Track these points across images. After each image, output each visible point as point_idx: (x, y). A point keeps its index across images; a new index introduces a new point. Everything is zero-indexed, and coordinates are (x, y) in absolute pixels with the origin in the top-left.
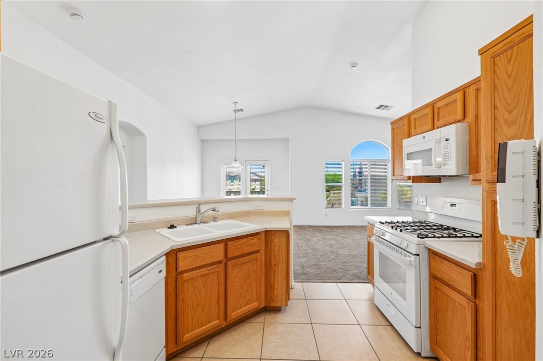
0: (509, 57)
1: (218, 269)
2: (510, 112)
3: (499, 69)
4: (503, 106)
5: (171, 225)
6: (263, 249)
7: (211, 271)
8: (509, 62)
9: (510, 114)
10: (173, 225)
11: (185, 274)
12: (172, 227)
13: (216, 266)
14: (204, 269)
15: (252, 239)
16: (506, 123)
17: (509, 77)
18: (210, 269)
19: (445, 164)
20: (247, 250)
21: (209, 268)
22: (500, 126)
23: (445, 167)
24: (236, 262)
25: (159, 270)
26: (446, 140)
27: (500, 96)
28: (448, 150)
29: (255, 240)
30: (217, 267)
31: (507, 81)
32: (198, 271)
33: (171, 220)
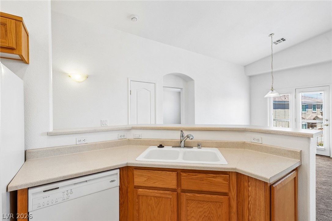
1: (171, 197)
5: (160, 145)
6: (233, 194)
7: (163, 196)
10: (162, 145)
11: (140, 190)
12: (161, 146)
13: (168, 192)
14: (156, 191)
15: (213, 177)
18: (162, 194)
20: (206, 188)
21: (161, 192)
24: (190, 196)
25: (112, 180)
29: (219, 179)
30: (169, 194)
32: (151, 191)
33: (163, 141)
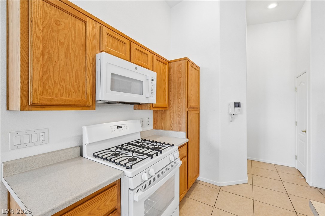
19: (151, 96)
23: (151, 98)
26: (152, 80)
28: (153, 87)
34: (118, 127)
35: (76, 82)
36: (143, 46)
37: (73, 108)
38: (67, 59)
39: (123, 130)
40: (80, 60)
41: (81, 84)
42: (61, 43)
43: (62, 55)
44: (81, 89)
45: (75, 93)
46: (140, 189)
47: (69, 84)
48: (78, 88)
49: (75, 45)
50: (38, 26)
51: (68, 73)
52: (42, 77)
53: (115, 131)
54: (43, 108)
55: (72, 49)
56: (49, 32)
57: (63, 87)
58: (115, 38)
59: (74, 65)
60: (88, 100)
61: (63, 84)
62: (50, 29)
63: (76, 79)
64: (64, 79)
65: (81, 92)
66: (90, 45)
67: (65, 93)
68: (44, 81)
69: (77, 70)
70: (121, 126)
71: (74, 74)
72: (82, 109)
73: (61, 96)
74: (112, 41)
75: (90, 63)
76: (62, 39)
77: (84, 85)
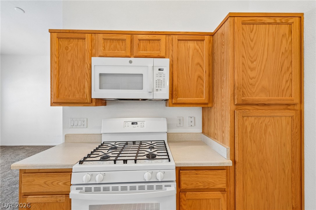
0: (251, 29)
2: (252, 62)
3: (245, 33)
4: (247, 57)
8: (251, 32)
9: (252, 63)
16: (250, 68)
17: (252, 41)
19: (157, 90)
22: (246, 69)
23: (157, 92)
26: (159, 70)
27: (246, 50)
28: (162, 79)
31: (250, 43)
34: (133, 123)
35: (79, 86)
36: (153, 32)
37: (78, 105)
38: (72, 71)
39: (138, 126)
40: (81, 69)
41: (82, 87)
42: (69, 61)
43: (69, 69)
44: (82, 91)
45: (78, 94)
46: (81, 189)
47: (74, 88)
48: (80, 90)
49: (77, 59)
50: (56, 56)
51: (73, 80)
52: (59, 86)
53: (128, 126)
54: (61, 104)
55: (76, 63)
56: (62, 56)
57: (70, 90)
58: (113, 40)
59: (77, 74)
60: (87, 98)
61: (70, 89)
62: (63, 54)
63: (78, 83)
64: (70, 85)
65: (82, 93)
66: (88, 55)
67: (71, 94)
68: (59, 88)
69: (79, 77)
70: (137, 123)
71: (77, 80)
72: (84, 106)
73: (69, 96)
74: (109, 43)
75: (88, 69)
76: (69, 58)
77: (84, 87)
